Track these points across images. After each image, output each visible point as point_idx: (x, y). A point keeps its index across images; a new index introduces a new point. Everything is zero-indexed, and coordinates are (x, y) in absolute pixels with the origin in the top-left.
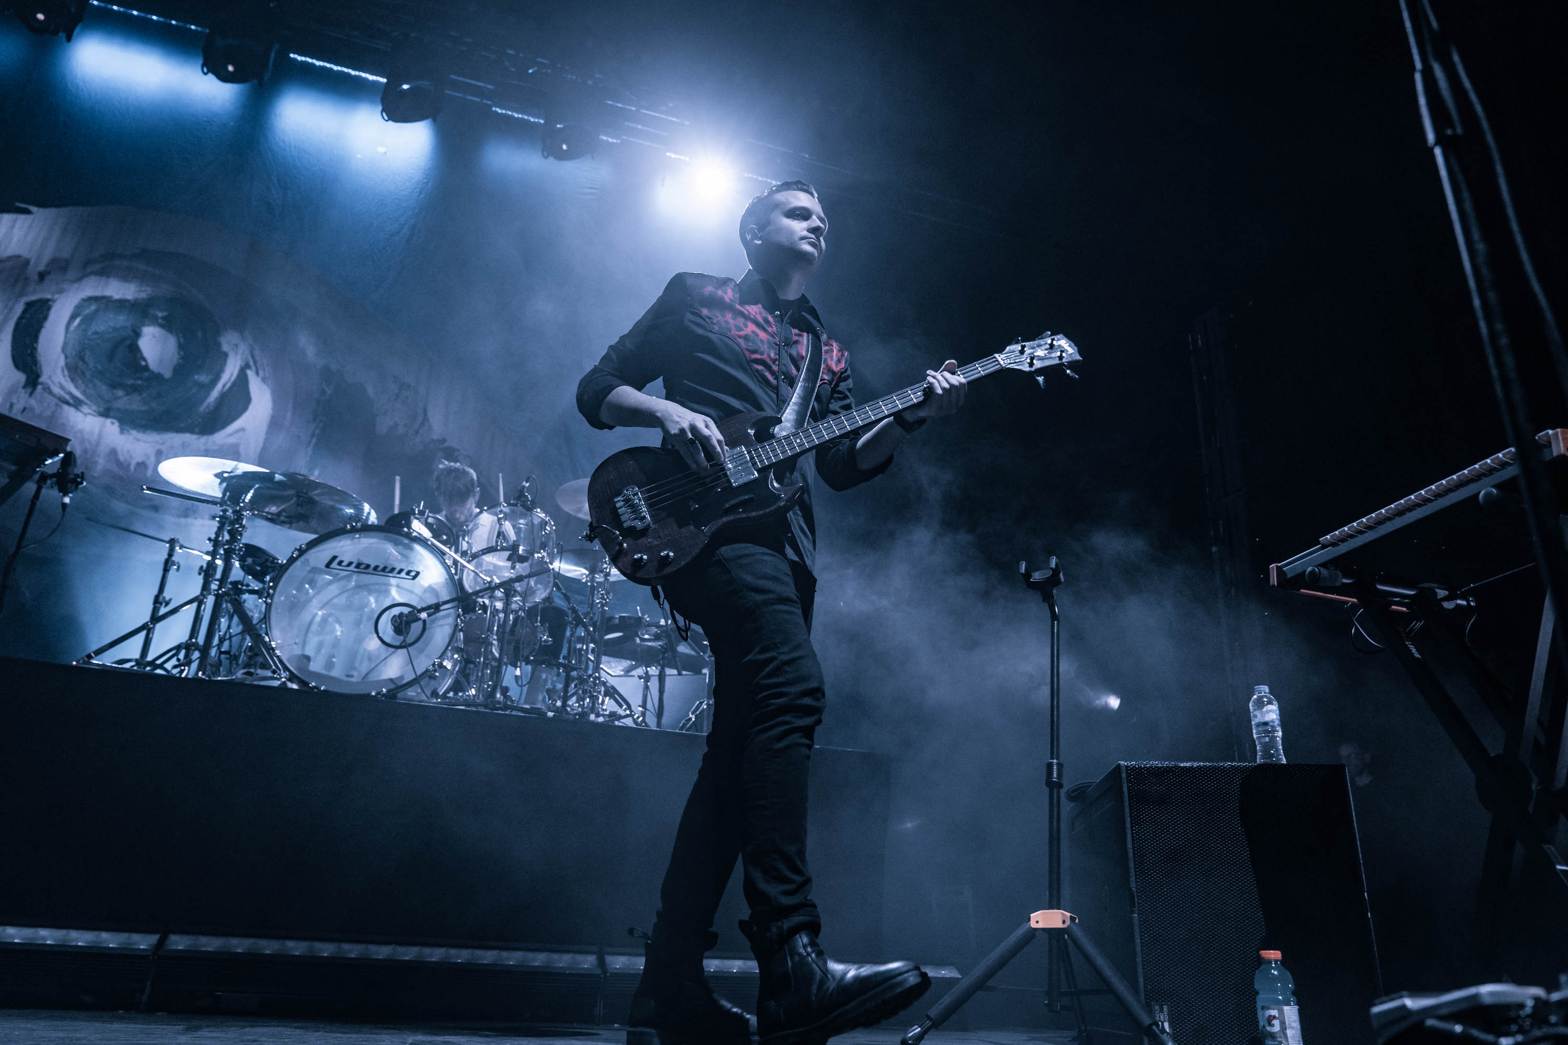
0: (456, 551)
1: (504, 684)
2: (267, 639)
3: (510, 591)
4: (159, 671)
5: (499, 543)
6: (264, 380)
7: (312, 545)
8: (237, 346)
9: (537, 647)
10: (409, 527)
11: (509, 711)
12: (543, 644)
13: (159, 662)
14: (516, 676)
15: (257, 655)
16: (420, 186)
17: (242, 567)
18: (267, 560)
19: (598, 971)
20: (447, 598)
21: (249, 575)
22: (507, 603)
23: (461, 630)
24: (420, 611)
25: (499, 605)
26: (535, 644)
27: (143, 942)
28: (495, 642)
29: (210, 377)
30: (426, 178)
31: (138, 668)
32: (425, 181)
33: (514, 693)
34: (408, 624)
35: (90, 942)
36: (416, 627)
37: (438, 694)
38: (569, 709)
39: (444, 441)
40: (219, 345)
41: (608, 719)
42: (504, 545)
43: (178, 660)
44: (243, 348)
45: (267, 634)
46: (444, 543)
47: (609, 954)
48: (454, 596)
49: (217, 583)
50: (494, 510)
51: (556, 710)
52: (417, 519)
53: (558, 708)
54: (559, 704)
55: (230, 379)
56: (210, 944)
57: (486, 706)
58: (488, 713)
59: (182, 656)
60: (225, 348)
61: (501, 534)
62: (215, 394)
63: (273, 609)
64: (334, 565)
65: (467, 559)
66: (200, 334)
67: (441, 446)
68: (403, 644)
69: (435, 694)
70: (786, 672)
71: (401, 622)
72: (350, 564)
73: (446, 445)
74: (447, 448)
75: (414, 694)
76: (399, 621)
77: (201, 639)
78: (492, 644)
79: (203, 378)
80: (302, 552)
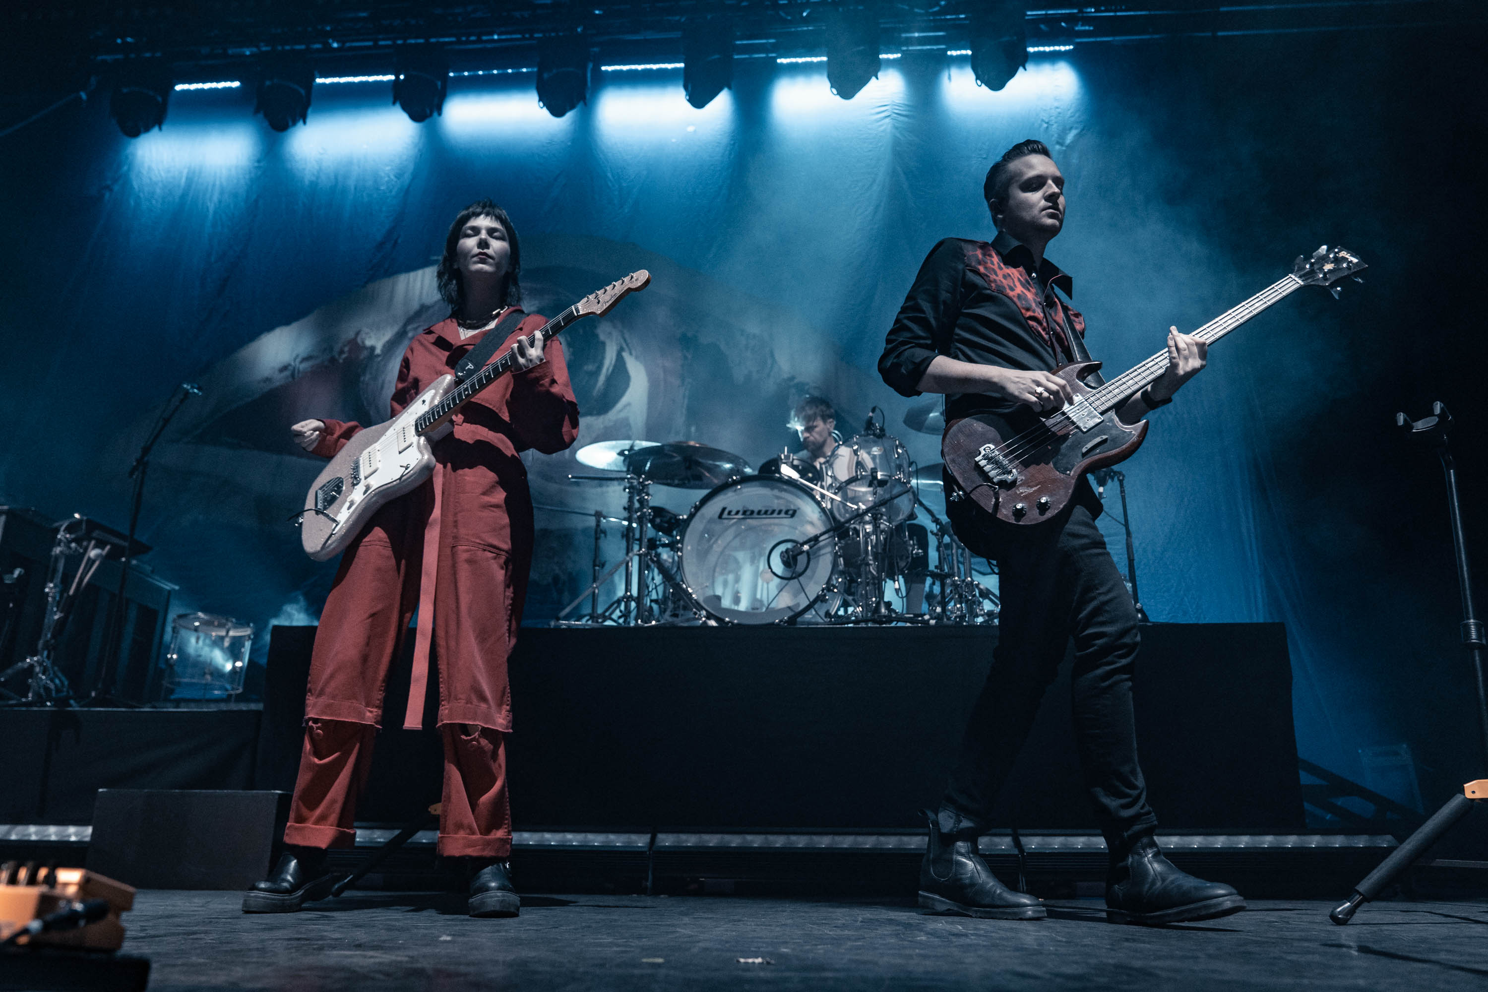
0: (822, 487)
1: (886, 599)
2: (684, 586)
3: (876, 515)
4: (609, 623)
5: (859, 473)
6: (637, 358)
7: (704, 501)
8: (610, 333)
9: (910, 559)
10: (780, 473)
11: (895, 623)
12: (914, 556)
13: (607, 614)
14: (896, 589)
15: (679, 600)
16: (728, 149)
17: (653, 526)
18: (671, 518)
19: (1016, 852)
20: (823, 529)
21: (659, 531)
22: (876, 527)
23: (840, 556)
24: (803, 544)
25: (869, 528)
26: (908, 557)
27: (641, 841)
28: (871, 562)
29: (596, 365)
30: (732, 140)
31: (593, 622)
32: (732, 142)
33: (898, 605)
34: (795, 558)
35: (602, 842)
36: (802, 559)
37: (830, 614)
38: (949, 613)
39: (792, 378)
40: (597, 336)
41: (987, 618)
42: (863, 473)
43: (621, 611)
44: (615, 334)
45: (683, 581)
46: (810, 480)
47: (1023, 835)
48: (829, 527)
49: (638, 542)
50: (848, 443)
51: (939, 618)
52: (784, 463)
53: (939, 614)
54: (939, 610)
55: (611, 363)
56: (690, 840)
57: (874, 621)
58: (877, 627)
59: (622, 607)
60: (602, 337)
61: (859, 465)
62: (602, 378)
63: (684, 560)
64: (725, 515)
65: (833, 491)
66: (581, 331)
67: (792, 383)
68: (794, 575)
69: (828, 614)
70: (1107, 611)
71: (788, 557)
72: (737, 513)
73: (796, 381)
74: (798, 384)
75: (810, 616)
76: (786, 556)
77: (635, 591)
78: (869, 565)
79: (590, 367)
80: (697, 508)
